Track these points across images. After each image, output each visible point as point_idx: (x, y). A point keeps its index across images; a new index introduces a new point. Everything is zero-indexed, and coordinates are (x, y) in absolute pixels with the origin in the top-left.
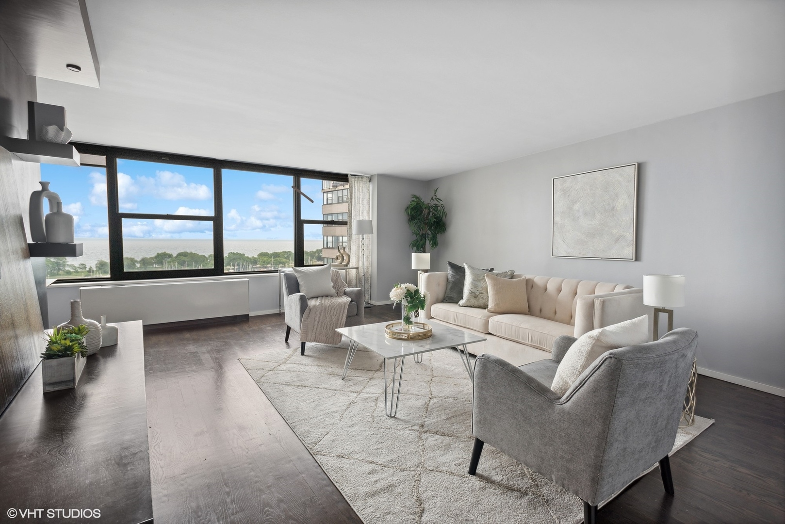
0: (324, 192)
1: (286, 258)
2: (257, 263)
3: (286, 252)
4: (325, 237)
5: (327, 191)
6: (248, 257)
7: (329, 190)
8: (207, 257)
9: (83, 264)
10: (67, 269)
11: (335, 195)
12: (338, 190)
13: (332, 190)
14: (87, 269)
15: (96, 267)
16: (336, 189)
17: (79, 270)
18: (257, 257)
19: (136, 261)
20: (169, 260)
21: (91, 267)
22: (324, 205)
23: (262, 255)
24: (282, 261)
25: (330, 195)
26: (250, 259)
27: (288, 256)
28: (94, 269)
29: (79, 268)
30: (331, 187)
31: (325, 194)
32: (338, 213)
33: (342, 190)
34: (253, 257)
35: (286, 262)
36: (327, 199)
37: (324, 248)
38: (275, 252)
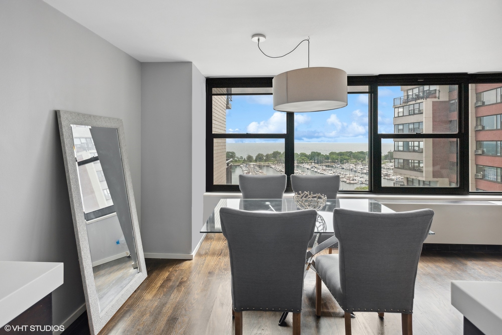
0: (395, 108)
1: (348, 156)
2: (329, 159)
3: (348, 152)
4: (396, 143)
5: (398, 106)
6: (323, 155)
7: (401, 106)
8: (299, 154)
9: (241, 157)
10: (235, 159)
11: (406, 108)
12: (409, 105)
13: (404, 105)
14: (243, 159)
15: (247, 158)
16: (408, 104)
17: (240, 160)
18: (328, 155)
19: (264, 156)
20: (279, 155)
21: (245, 158)
22: (395, 117)
23: (332, 153)
24: (345, 158)
25: (401, 110)
26: (324, 156)
27: (350, 155)
28: (246, 159)
29: (240, 158)
30: (402, 103)
31: (396, 109)
32: (409, 123)
33: (414, 104)
34: (326, 155)
35: (349, 159)
36: (399, 113)
37: (395, 151)
38: (340, 152)
